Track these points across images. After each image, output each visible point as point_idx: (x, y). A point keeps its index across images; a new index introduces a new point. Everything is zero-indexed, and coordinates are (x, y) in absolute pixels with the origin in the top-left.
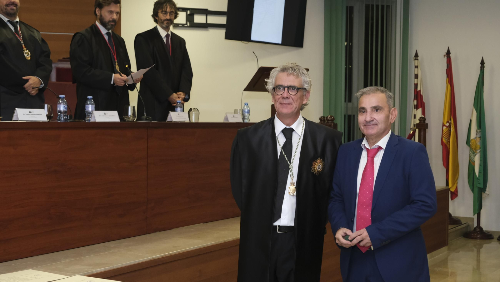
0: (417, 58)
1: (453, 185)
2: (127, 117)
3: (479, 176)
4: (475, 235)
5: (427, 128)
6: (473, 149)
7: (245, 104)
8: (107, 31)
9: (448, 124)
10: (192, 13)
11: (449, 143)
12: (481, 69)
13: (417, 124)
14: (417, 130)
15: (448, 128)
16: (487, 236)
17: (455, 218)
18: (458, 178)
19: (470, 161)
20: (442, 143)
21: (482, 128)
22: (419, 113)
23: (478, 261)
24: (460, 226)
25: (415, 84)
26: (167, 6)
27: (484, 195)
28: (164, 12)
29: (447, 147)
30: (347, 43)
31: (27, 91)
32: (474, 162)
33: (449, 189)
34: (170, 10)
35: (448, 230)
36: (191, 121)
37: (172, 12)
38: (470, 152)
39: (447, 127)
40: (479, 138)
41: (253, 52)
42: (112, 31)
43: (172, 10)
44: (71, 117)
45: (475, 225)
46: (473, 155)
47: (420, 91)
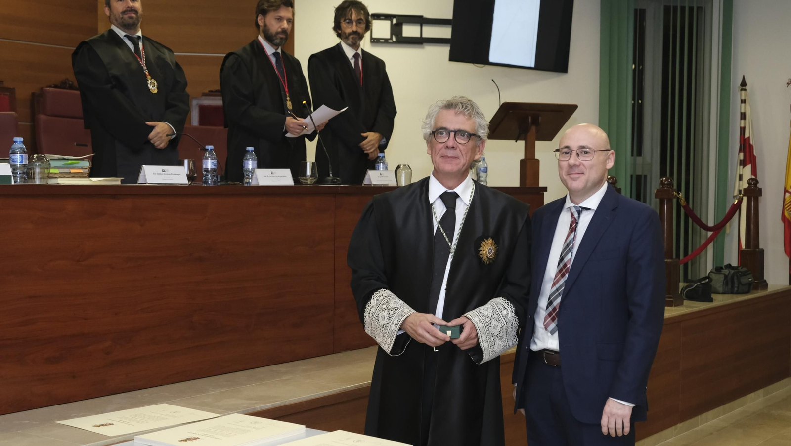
0: (744, 88)
2: (304, 178)
5: (761, 194)
8: (274, 51)
10: (399, 22)
13: (744, 189)
14: (745, 198)
20: (784, 218)
22: (747, 172)
25: (741, 128)
26: (352, 11)
28: (348, 21)
30: (635, 66)
31: (152, 144)
34: (358, 17)
41: (493, 80)
42: (282, 51)
43: (360, 18)
44: (221, 180)
47: (749, 138)
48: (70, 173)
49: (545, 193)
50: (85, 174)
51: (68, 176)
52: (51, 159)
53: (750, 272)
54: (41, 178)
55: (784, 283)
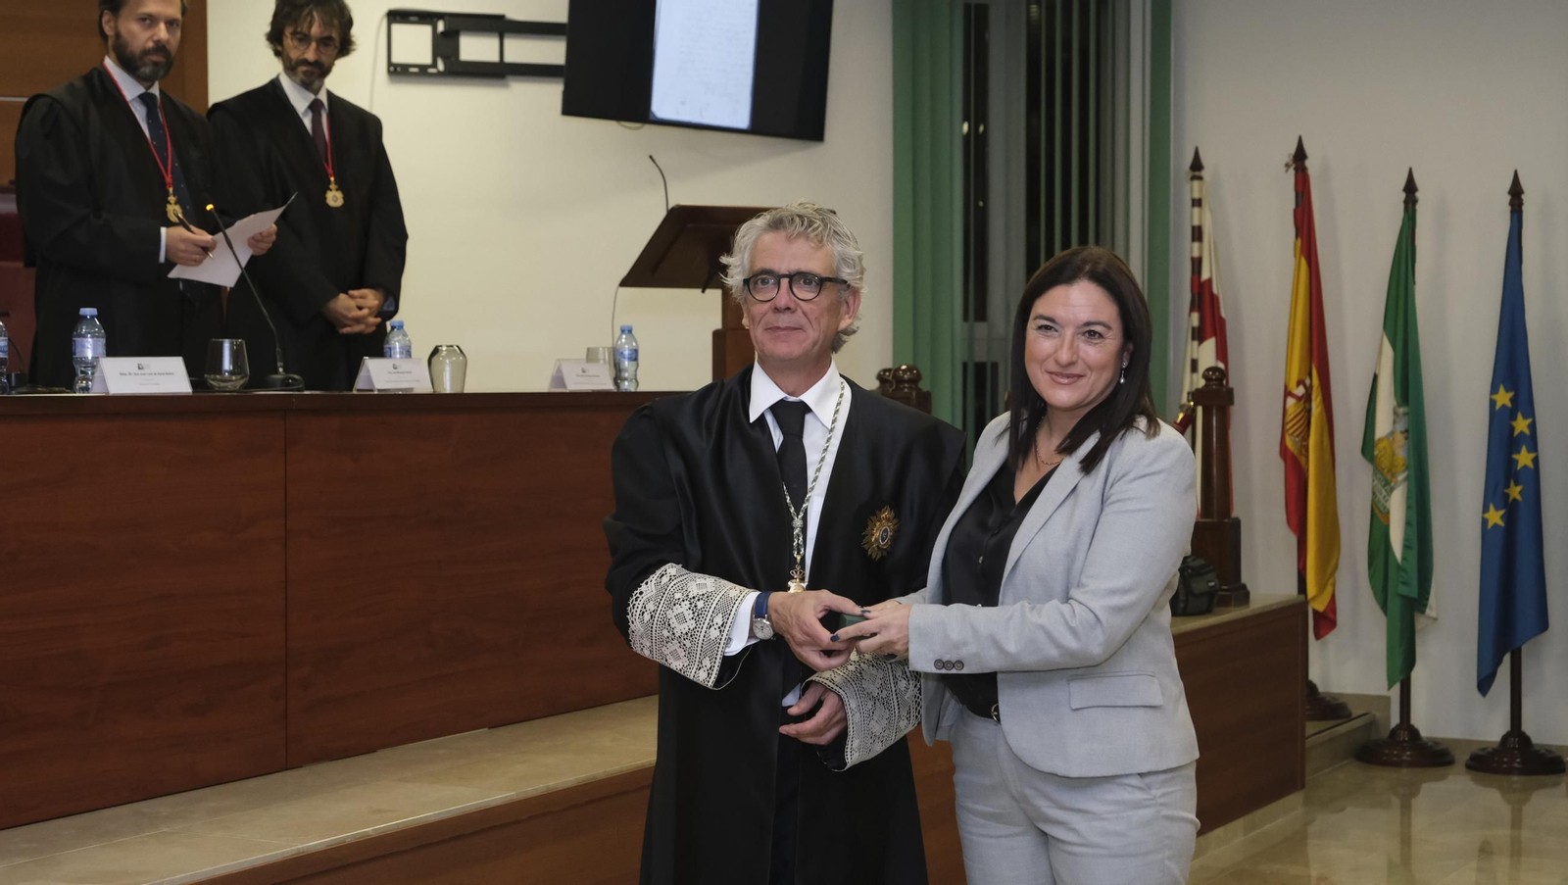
0: (1197, 173)
1: (1321, 588)
2: (218, 377)
3: (1404, 559)
4: (1395, 752)
5: (1232, 403)
6: (1383, 469)
7: (623, 331)
8: (142, 91)
9: (1300, 391)
10: (450, 28)
11: (1307, 451)
12: (1406, 209)
13: (1197, 390)
14: (1200, 409)
15: (1302, 401)
16: (1434, 757)
17: (1328, 699)
18: (1336, 567)
19: (1376, 511)
20: (1284, 451)
21: (1411, 400)
22: (1207, 354)
23: (1406, 841)
24: (1343, 726)
25: (1193, 259)
26: (312, 16)
27: (1420, 622)
28: (299, 36)
29: (1300, 466)
30: (969, 127)
32: (1388, 512)
33: (1306, 603)
34: (323, 31)
35: (1304, 738)
36: (440, 390)
37: (328, 38)
38: (1376, 482)
39: (1299, 399)
40: (1402, 433)
41: (652, 158)
42: (161, 90)
43: (328, 33)
44: (20, 381)
45: (1395, 720)
46: (1383, 491)
47: (1210, 281)
53: (1212, 567)
55: (1287, 590)
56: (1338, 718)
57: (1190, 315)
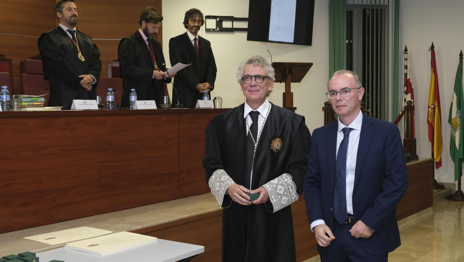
0: (406, 52)
1: (438, 156)
2: (163, 105)
3: (459, 149)
4: (457, 197)
5: (414, 110)
6: (454, 126)
8: (147, 38)
9: (432, 106)
10: (220, 20)
11: (434, 122)
12: (460, 60)
13: (406, 106)
17: (439, 184)
18: (442, 151)
19: (452, 136)
20: (428, 122)
21: (461, 109)
22: (408, 97)
23: (459, 219)
24: (444, 191)
25: (405, 74)
26: (196, 15)
28: (193, 21)
29: (432, 125)
30: (348, 41)
31: (82, 86)
32: (455, 137)
33: (434, 159)
34: (199, 19)
35: (433, 194)
36: (216, 108)
37: (200, 20)
38: (452, 129)
39: (432, 108)
40: (459, 117)
41: (268, 50)
43: (200, 19)
44: (118, 106)
45: (457, 189)
46: (454, 132)
47: (409, 79)
48: (33, 105)
49: (295, 110)
50: (42, 105)
51: (33, 106)
52: (23, 98)
53: (409, 151)
54: (17, 108)
55: (429, 156)
56: (442, 189)
57: (404, 88)
